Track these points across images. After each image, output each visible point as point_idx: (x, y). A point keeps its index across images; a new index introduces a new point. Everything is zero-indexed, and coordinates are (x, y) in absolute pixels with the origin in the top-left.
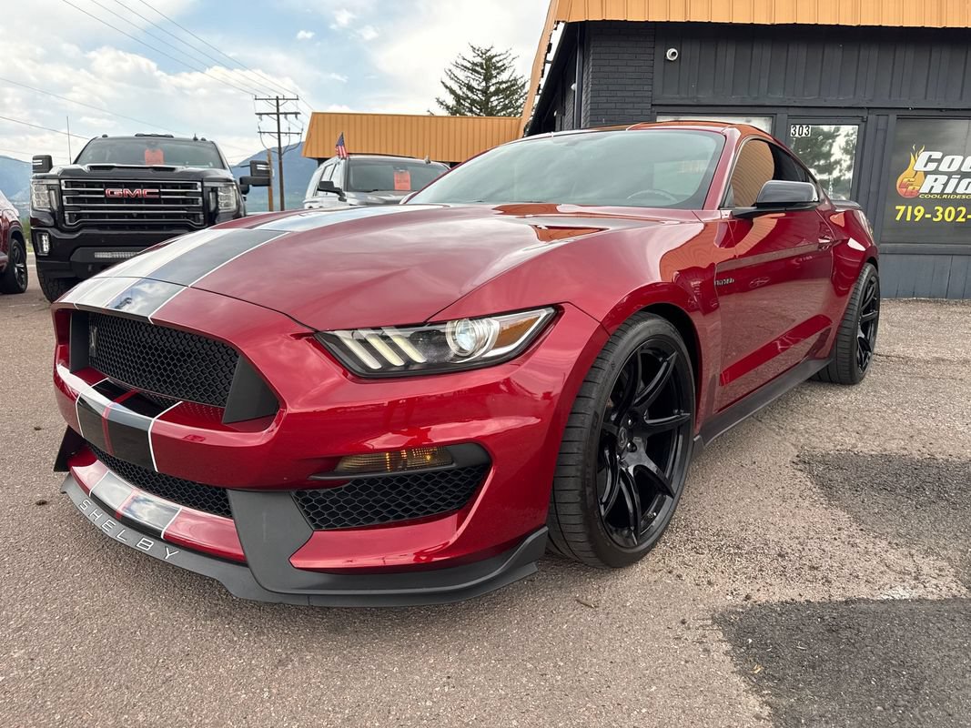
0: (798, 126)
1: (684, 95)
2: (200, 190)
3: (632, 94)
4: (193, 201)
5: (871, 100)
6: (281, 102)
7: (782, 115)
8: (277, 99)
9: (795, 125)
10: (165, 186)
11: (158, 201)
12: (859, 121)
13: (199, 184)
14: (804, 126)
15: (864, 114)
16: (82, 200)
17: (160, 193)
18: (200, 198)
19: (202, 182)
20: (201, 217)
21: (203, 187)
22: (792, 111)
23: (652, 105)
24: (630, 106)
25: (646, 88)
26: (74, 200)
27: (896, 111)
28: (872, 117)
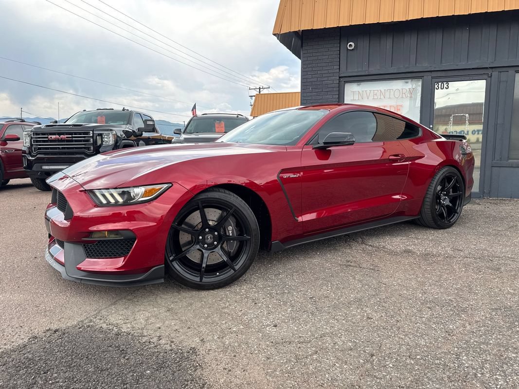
0: (440, 83)
1: (360, 69)
2: (91, 135)
3: (326, 72)
4: (88, 141)
5: (492, 62)
6: (261, 90)
7: (428, 77)
8: (260, 89)
9: (438, 82)
10: (75, 134)
11: (72, 141)
12: (486, 77)
13: (91, 132)
14: (445, 83)
15: (489, 72)
16: (40, 141)
17: (72, 137)
18: (92, 139)
19: (93, 131)
20: (92, 148)
21: (93, 134)
22: (434, 74)
23: (340, 77)
24: (326, 79)
25: (335, 67)
26: (37, 141)
27: (514, 68)
28: (495, 74)
